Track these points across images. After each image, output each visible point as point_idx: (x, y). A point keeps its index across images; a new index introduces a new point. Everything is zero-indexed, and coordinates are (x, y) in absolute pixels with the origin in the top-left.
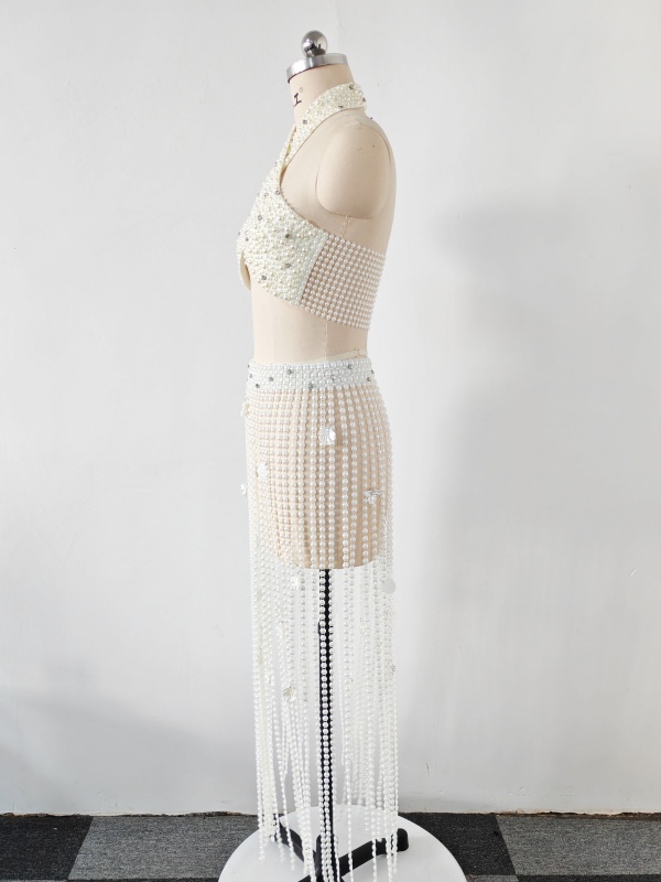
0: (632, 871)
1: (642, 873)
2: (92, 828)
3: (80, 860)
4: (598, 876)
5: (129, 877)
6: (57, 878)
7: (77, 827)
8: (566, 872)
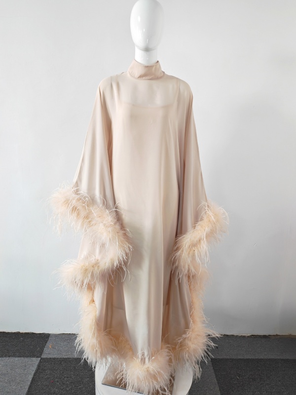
0: (253, 357)
1: (257, 358)
2: (50, 338)
3: (46, 350)
4: (240, 359)
5: (64, 357)
6: (37, 357)
7: (44, 337)
8: (228, 357)
